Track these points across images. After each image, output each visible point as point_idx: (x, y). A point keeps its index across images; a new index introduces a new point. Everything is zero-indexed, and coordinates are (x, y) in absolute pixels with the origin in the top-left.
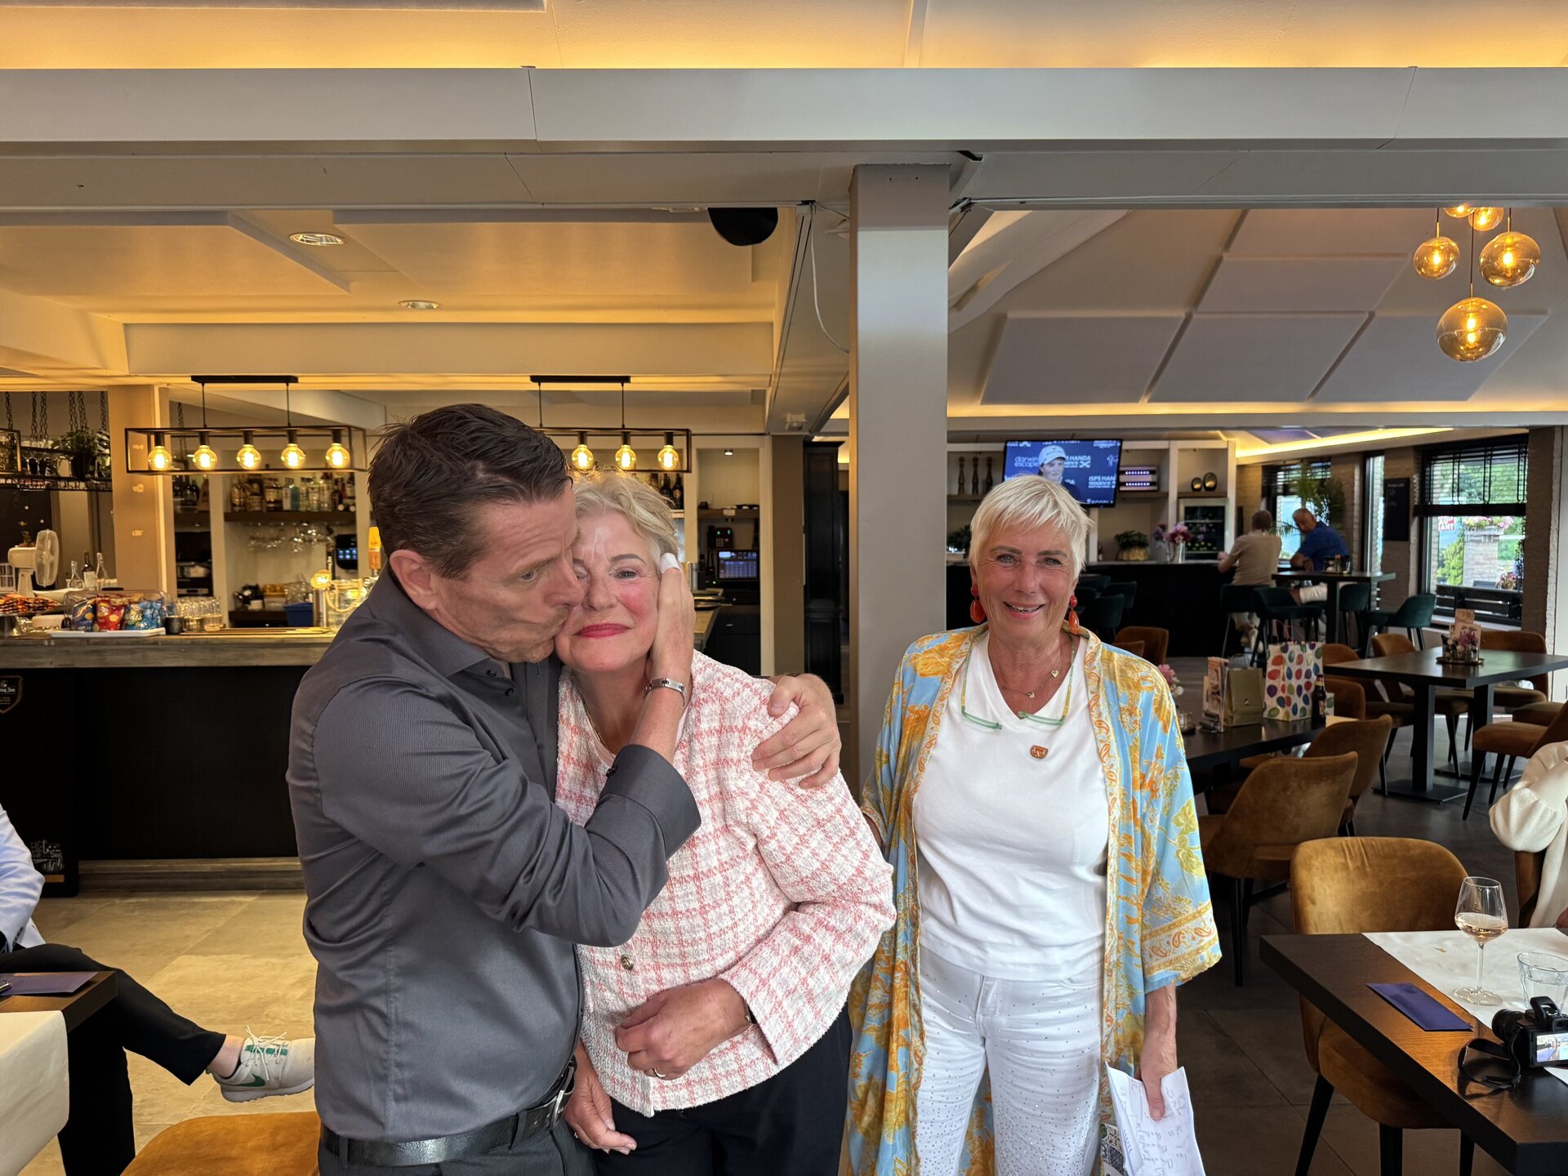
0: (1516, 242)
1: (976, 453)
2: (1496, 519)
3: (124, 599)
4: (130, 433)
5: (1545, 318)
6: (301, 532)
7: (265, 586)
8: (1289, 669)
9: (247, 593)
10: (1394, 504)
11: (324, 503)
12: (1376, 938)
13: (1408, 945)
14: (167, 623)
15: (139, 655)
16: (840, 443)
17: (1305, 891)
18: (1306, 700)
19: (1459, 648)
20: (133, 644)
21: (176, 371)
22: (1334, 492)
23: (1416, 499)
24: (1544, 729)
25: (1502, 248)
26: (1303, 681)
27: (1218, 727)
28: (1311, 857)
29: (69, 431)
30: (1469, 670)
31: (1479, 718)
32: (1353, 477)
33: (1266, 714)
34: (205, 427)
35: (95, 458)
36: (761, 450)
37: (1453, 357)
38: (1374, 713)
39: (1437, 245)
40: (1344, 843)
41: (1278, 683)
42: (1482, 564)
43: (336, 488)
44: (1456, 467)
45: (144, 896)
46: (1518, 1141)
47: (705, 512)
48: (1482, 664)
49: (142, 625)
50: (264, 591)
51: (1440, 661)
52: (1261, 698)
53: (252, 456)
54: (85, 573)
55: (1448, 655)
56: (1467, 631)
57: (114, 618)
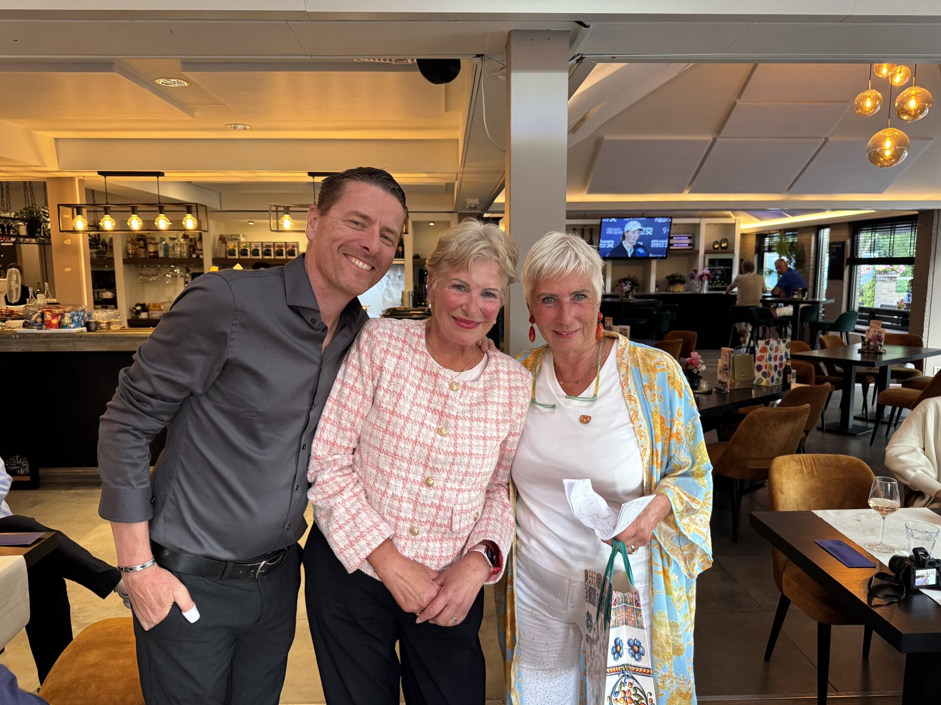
0: (918, 93)
1: (583, 225)
2: (896, 267)
3: (61, 310)
4: (61, 207)
5: (933, 141)
6: (170, 271)
7: (149, 304)
8: (770, 355)
9: (139, 308)
10: (835, 257)
11: (184, 253)
12: (819, 513)
13: (839, 517)
14: (87, 325)
15: (71, 344)
16: (500, 218)
17: (777, 486)
18: (779, 373)
19: (872, 343)
20: (67, 337)
21: (87, 168)
22: (799, 250)
23: (849, 255)
24: (920, 392)
25: (909, 97)
26: (778, 363)
27: (726, 390)
28: (781, 466)
29: (24, 207)
30: (877, 357)
31: (881, 385)
32: (811, 241)
33: (755, 382)
34: (107, 204)
35: (41, 224)
36: (452, 222)
37: (875, 164)
38: (819, 382)
39: (869, 94)
40: (801, 458)
41: (763, 363)
42: (886, 294)
43: (191, 243)
44: (873, 235)
45: (80, 489)
46: (903, 632)
47: (417, 260)
48: (885, 353)
49: (72, 326)
50: (149, 307)
51: (860, 351)
52: (753, 372)
53: (137, 222)
54: (38, 295)
55: (864, 347)
56: (877, 333)
57: (55, 321)
